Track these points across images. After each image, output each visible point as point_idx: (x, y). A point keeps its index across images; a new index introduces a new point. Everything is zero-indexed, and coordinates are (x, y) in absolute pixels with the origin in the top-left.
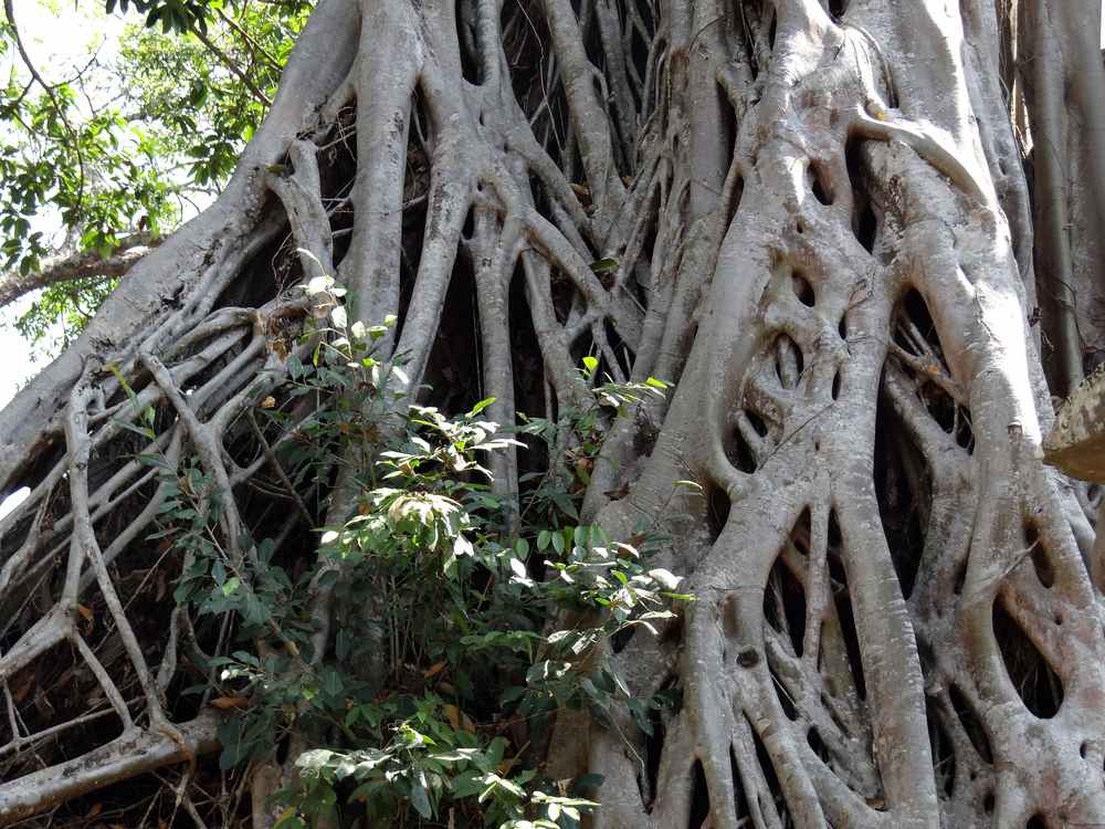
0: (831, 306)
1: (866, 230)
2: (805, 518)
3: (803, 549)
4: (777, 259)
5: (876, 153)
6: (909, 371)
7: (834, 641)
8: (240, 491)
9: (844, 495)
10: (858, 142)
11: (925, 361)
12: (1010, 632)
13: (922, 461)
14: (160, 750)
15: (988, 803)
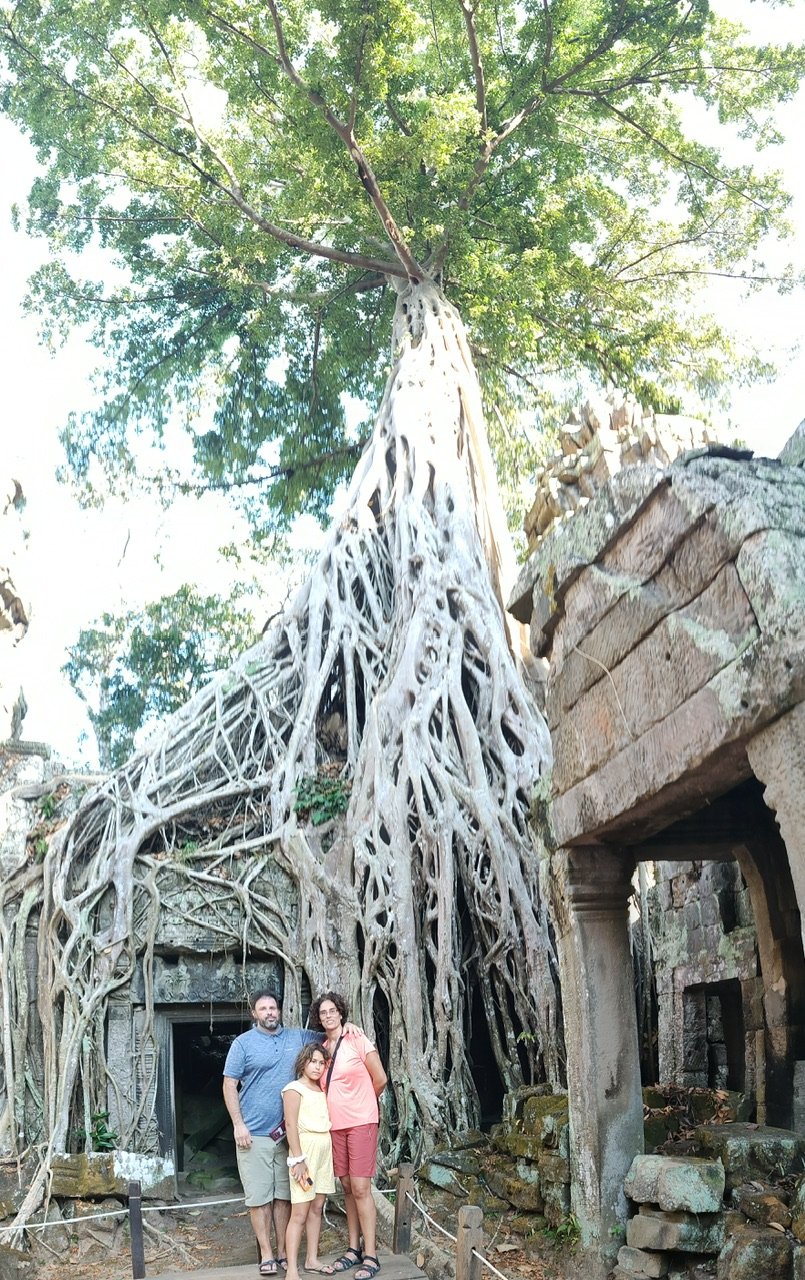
0: (444, 638)
1: (454, 616)
2: (439, 700)
3: (440, 710)
4: (428, 625)
5: (455, 596)
6: (470, 657)
7: (452, 738)
8: (272, 715)
9: (452, 693)
10: (450, 592)
11: (475, 653)
12: (508, 734)
13: (475, 682)
14: (242, 788)
15: (504, 786)
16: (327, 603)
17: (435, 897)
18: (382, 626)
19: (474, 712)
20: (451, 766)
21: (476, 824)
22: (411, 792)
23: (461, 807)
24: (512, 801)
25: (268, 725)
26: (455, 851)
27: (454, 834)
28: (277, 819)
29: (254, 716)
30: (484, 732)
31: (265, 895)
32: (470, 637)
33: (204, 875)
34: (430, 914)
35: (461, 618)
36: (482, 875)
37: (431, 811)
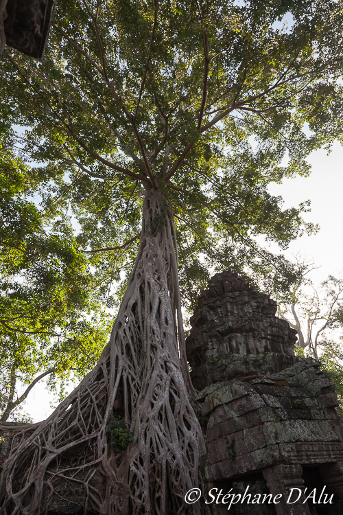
0: (164, 381)
1: (167, 372)
2: (162, 406)
3: (162, 410)
4: (158, 375)
5: (167, 363)
6: (172, 388)
7: (166, 422)
8: (97, 404)
9: (166, 403)
10: (165, 362)
11: (174, 387)
12: (185, 420)
13: (174, 399)
14: (87, 439)
15: (184, 442)
16: (117, 356)
17: (160, 487)
18: (137, 367)
19: (173, 410)
20: (165, 433)
21: (174, 457)
22: (151, 443)
23: (169, 450)
24: (186, 447)
25: (96, 409)
26: (167, 467)
27: (167, 461)
28: (100, 452)
29: (91, 406)
30: (178, 419)
31: (94, 486)
32: (172, 381)
33: (71, 478)
34: (157, 495)
35: (170, 373)
36: (176, 478)
37: (158, 452)
